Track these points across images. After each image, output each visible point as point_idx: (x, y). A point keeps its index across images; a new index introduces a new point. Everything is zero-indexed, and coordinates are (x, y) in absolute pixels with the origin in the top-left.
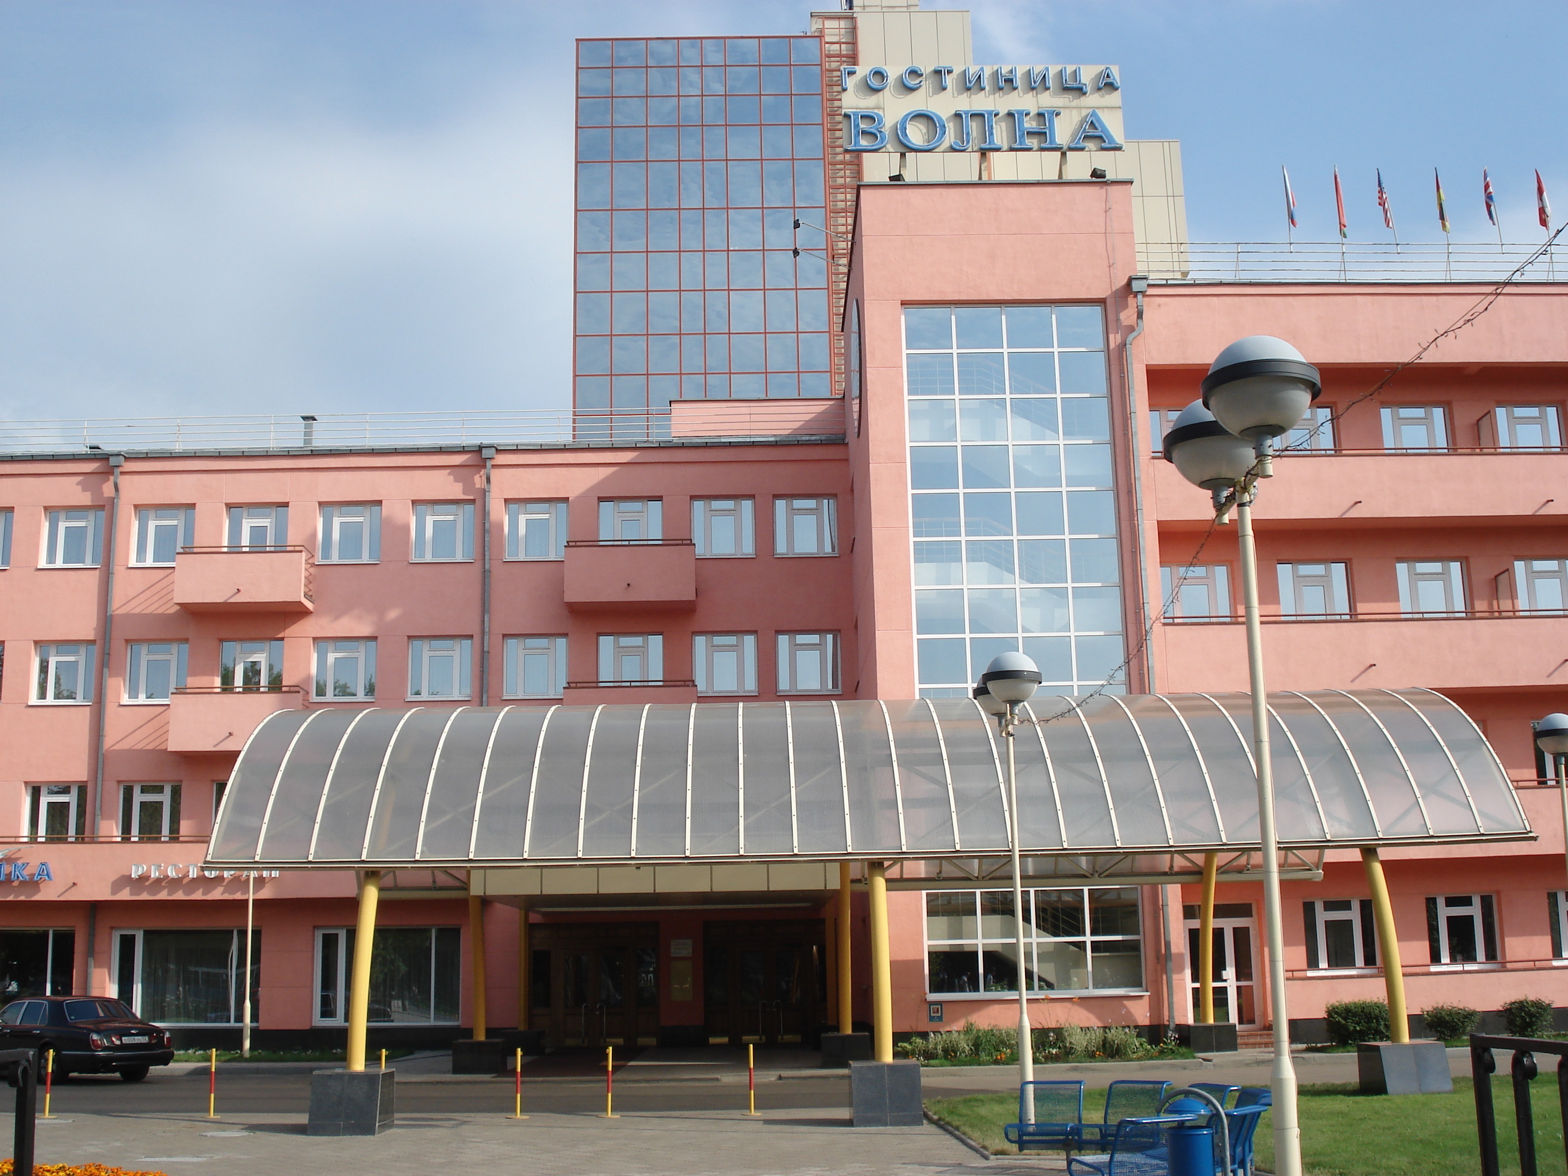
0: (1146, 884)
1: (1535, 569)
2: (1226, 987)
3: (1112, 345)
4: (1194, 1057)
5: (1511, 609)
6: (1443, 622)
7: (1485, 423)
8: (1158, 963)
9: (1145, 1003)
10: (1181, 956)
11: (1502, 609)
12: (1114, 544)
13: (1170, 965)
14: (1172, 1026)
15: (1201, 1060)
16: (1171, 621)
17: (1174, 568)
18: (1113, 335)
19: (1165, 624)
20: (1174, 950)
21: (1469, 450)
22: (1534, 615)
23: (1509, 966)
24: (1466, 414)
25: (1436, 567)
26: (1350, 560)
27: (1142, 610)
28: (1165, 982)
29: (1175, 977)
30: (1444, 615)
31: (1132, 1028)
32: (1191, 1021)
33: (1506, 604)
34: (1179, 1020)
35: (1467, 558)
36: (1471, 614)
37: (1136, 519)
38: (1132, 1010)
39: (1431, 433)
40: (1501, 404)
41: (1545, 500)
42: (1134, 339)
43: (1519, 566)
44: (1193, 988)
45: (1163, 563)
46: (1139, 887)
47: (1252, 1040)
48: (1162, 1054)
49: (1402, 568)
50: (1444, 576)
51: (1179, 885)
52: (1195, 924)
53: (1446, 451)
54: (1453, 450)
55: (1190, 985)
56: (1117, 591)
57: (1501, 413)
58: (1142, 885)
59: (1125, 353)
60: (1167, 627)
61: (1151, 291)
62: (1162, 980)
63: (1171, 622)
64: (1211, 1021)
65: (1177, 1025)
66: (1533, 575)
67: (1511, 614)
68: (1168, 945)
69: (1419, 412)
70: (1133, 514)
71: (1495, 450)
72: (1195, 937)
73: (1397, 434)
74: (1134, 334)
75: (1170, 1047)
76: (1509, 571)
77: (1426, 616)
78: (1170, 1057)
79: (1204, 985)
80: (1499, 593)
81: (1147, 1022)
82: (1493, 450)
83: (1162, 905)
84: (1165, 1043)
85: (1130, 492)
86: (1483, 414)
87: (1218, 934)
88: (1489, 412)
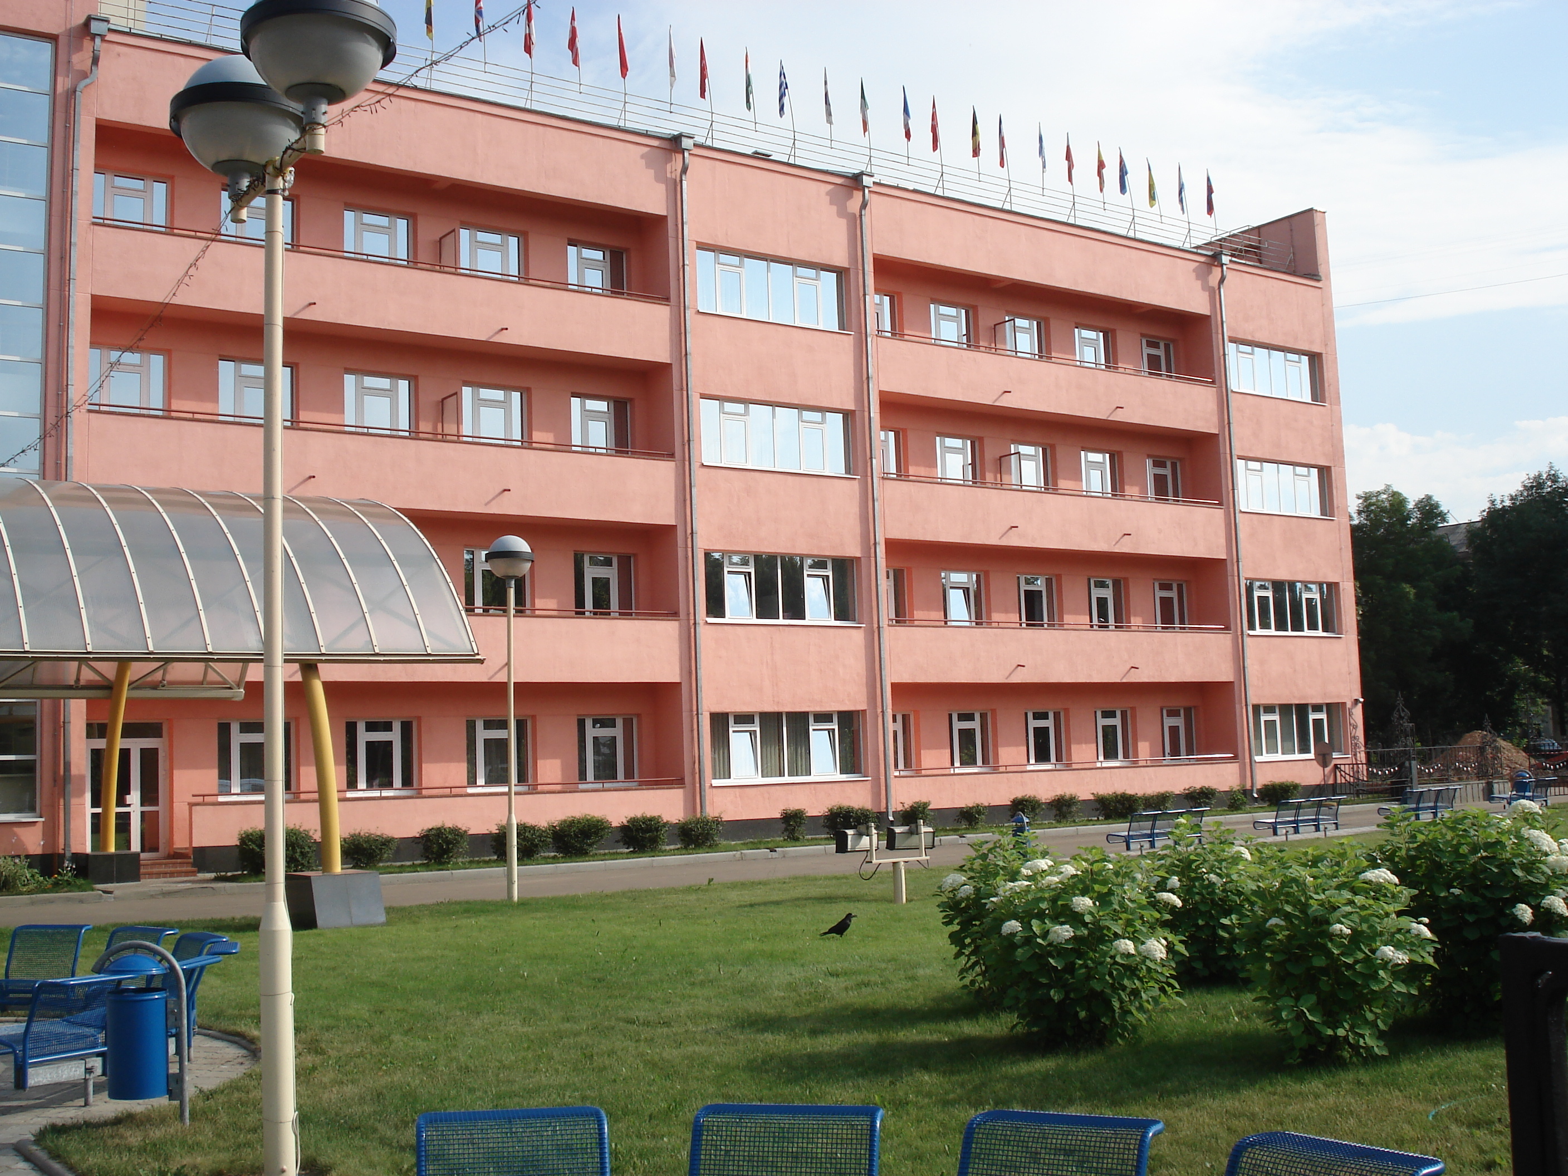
0: (46, 698)
1: (481, 397)
2: (130, 813)
3: (60, 89)
4: (93, 890)
5: (456, 433)
6: (388, 439)
7: (448, 241)
8: (55, 786)
9: (38, 830)
10: (82, 778)
11: (445, 432)
12: (38, 316)
13: (71, 787)
14: (68, 855)
15: (101, 892)
16: (96, 408)
17: (105, 352)
18: (62, 78)
19: (90, 411)
20: (74, 771)
21: (428, 266)
22: (477, 442)
23: (424, 792)
24: (430, 229)
25: (384, 383)
26: (297, 364)
27: (65, 393)
28: (62, 807)
29: (74, 801)
30: (388, 432)
31: (22, 857)
32: (88, 850)
33: (450, 428)
34: (75, 849)
35: (416, 378)
36: (414, 434)
37: (67, 289)
38: (23, 838)
39: (392, 243)
40: (466, 225)
41: (500, 328)
42: (85, 87)
43: (467, 392)
44: (92, 814)
45: (94, 344)
46: (38, 701)
47: (155, 870)
48: (57, 886)
49: (349, 380)
50: (391, 393)
51: (84, 701)
52: (101, 744)
53: (406, 263)
54: (413, 262)
55: (89, 810)
56: (38, 369)
57: (464, 234)
58: (42, 699)
59: (73, 100)
60: (92, 415)
61: (110, 37)
62: (59, 805)
63: (97, 410)
64: (112, 849)
65: (73, 854)
66: (479, 403)
67: (456, 438)
68: (67, 766)
69: (383, 221)
70: (65, 283)
71: (455, 270)
72: (98, 758)
73: (358, 238)
74: (87, 81)
75: (66, 878)
76: (457, 395)
77: (371, 431)
78: (66, 889)
79: (106, 811)
80: (445, 416)
81: (39, 851)
82: (454, 270)
83: (64, 722)
84: (59, 874)
85: (64, 257)
86: (447, 232)
87: (125, 754)
88: (454, 231)
